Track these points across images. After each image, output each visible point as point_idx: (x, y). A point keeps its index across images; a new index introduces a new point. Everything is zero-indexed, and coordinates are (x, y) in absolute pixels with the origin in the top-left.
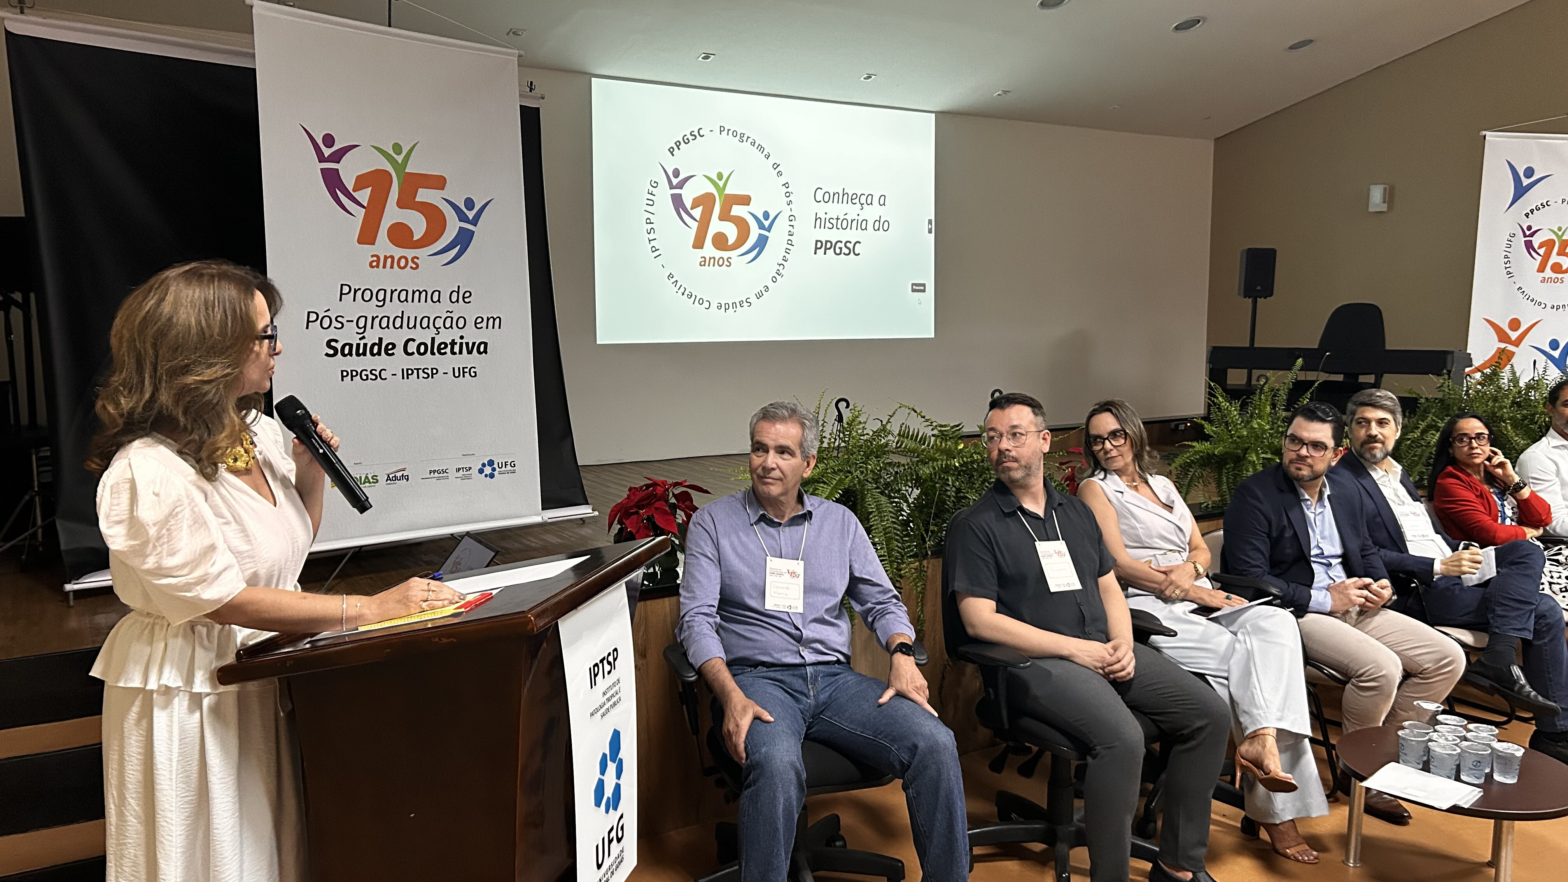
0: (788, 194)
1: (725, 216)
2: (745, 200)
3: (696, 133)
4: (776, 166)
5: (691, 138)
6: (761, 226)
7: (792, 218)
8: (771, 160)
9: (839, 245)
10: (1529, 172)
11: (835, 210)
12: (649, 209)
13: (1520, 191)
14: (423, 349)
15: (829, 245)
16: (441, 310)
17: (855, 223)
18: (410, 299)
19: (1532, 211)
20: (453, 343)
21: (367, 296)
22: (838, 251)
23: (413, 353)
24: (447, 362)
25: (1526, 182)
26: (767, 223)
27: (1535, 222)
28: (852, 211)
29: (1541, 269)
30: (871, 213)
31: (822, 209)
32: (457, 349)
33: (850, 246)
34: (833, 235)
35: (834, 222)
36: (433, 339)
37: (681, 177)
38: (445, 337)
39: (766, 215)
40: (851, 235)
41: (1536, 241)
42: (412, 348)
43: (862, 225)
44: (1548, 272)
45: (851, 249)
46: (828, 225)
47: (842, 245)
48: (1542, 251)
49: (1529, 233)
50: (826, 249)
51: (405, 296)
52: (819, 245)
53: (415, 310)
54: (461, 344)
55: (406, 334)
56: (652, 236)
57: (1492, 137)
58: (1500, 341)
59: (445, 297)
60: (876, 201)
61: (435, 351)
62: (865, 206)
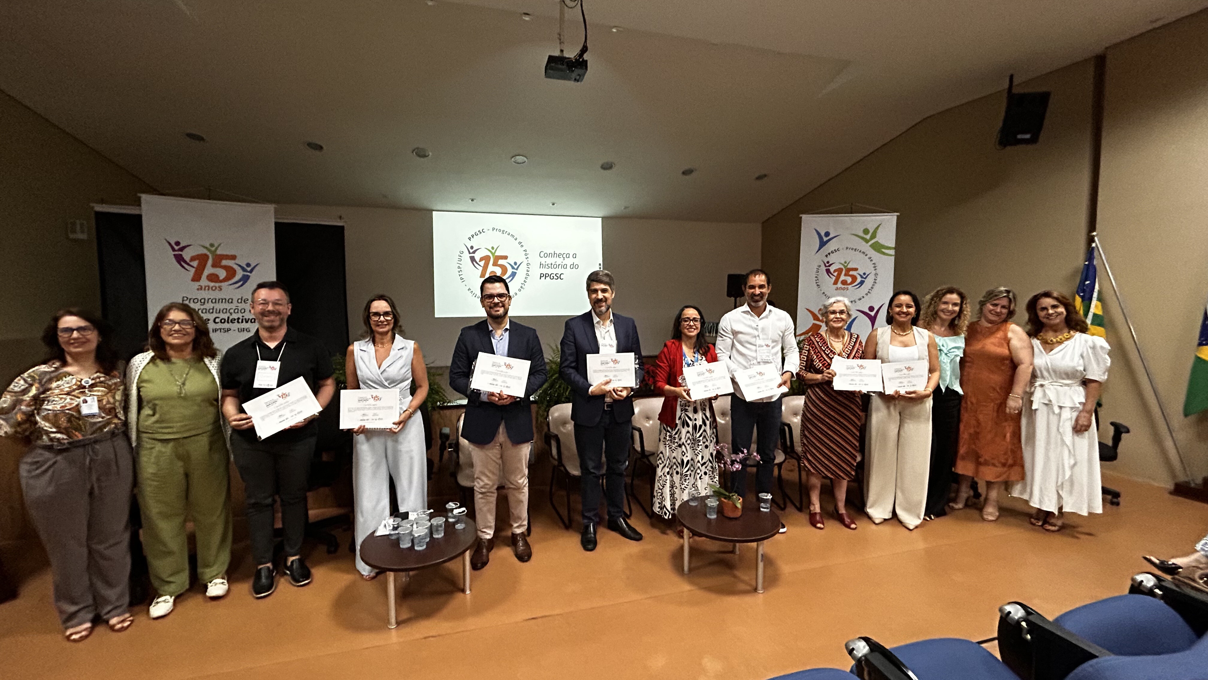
0: (526, 255)
1: (495, 264)
2: (505, 258)
3: (481, 231)
4: (520, 243)
5: (479, 233)
6: (513, 268)
7: (528, 264)
8: (518, 241)
9: (552, 275)
10: (827, 234)
11: (550, 260)
12: (459, 262)
13: (823, 244)
14: (223, 321)
15: (547, 275)
16: (233, 306)
17: (560, 266)
18: (217, 301)
19: (829, 254)
20: (239, 319)
21: (196, 301)
22: (552, 278)
23: (218, 323)
24: (235, 326)
25: (825, 239)
26: (516, 267)
27: (832, 259)
28: (559, 261)
29: (835, 283)
30: (569, 261)
31: (543, 260)
32: (240, 321)
33: (559, 276)
34: (549, 271)
35: (550, 265)
36: (228, 318)
37: (474, 249)
38: (235, 316)
39: (515, 263)
40: (559, 271)
41: (832, 269)
42: (217, 320)
43: (565, 267)
44: (839, 285)
45: (559, 277)
46: (546, 267)
47: (554, 275)
48: (836, 274)
49: (828, 265)
50: (546, 277)
51: (215, 301)
52: (542, 275)
53: (218, 306)
54: (242, 320)
55: (215, 315)
56: (460, 273)
57: (804, 217)
58: (814, 320)
59: (235, 301)
60: (571, 256)
61: (230, 321)
62: (566, 258)
